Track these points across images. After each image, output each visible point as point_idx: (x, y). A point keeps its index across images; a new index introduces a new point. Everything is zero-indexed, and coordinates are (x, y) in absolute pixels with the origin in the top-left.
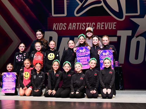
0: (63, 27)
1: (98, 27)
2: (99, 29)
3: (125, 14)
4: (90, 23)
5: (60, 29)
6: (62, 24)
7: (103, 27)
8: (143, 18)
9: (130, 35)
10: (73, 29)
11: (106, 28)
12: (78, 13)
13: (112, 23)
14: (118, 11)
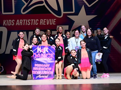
0: (12, 23)
1: (41, 23)
2: (42, 24)
3: (63, 12)
4: (35, 20)
5: (9, 25)
6: (11, 20)
7: (45, 23)
8: (78, 15)
9: (68, 29)
10: (20, 25)
11: (48, 24)
12: (24, 11)
13: (52, 20)
14: (57, 10)
